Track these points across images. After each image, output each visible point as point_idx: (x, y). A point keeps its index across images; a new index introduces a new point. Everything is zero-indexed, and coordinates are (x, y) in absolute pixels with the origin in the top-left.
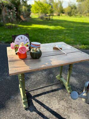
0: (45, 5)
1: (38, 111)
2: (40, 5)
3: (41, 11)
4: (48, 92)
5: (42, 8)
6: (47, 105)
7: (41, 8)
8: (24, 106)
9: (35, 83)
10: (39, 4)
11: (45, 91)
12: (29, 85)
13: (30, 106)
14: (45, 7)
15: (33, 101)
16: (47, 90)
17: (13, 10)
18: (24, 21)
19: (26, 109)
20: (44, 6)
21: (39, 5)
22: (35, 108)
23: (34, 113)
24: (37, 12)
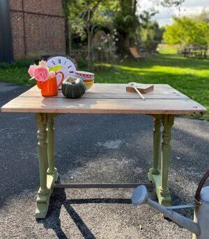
0: (200, 26)
1: (61, 230)
2: (187, 27)
3: (188, 39)
4: (107, 201)
5: (193, 32)
6: (89, 225)
7: (190, 32)
8: (37, 211)
9: (89, 176)
10: (185, 25)
11: (102, 197)
12: (72, 178)
13: (50, 217)
14: (201, 31)
15: (63, 210)
16: (108, 197)
17: (111, 34)
18: (136, 58)
19: (39, 220)
20: (198, 27)
21: (183, 26)
22: (59, 224)
23: (51, 231)
24: (176, 41)
